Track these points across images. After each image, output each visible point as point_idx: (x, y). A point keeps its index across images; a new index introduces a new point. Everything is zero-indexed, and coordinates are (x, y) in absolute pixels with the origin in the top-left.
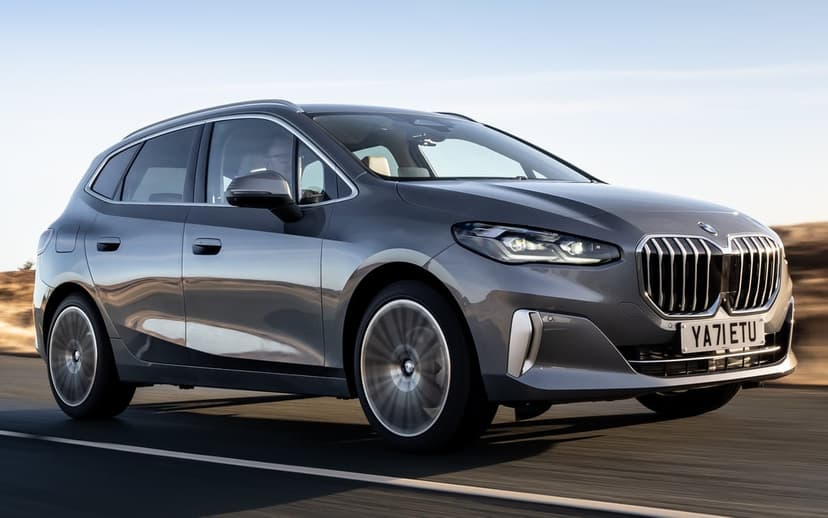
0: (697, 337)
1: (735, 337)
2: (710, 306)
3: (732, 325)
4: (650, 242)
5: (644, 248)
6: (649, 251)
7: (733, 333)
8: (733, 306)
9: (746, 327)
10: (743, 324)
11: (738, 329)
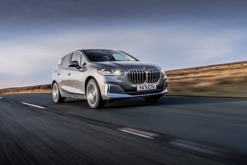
0: (140, 88)
1: (149, 88)
2: (144, 82)
3: (148, 86)
4: (130, 71)
5: (129, 72)
6: (130, 73)
7: (149, 87)
8: (149, 82)
9: (152, 86)
10: (151, 85)
11: (150, 86)
